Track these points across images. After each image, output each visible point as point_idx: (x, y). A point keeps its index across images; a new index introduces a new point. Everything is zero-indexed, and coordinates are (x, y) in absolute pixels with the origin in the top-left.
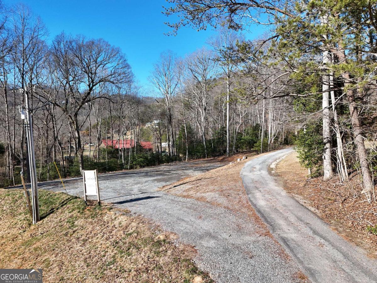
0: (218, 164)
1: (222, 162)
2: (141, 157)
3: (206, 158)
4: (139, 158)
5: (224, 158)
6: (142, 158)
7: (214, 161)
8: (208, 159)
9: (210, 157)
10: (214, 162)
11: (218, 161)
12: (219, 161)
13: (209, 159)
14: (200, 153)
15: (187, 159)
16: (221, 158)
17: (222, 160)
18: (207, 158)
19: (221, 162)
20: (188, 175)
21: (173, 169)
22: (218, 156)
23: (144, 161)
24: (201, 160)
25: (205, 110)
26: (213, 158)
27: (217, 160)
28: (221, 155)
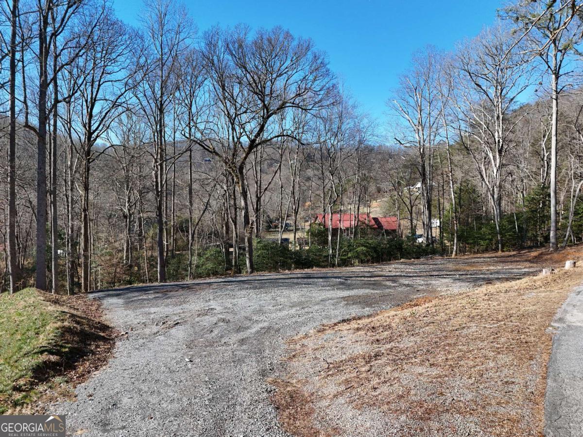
0: (524, 268)
1: (536, 263)
2: (363, 245)
3: (500, 252)
4: (359, 246)
5: (541, 254)
6: (365, 246)
7: (515, 259)
8: (503, 254)
9: (510, 251)
10: (517, 261)
11: (526, 261)
12: (530, 261)
13: (507, 253)
14: (486, 240)
15: (454, 253)
16: (534, 254)
17: (536, 257)
18: (503, 251)
19: (533, 262)
20: (434, 291)
21: (410, 272)
22: (530, 248)
23: (367, 252)
24: (487, 255)
25: (500, 152)
26: (515, 253)
27: (525, 258)
28: (537, 246)
